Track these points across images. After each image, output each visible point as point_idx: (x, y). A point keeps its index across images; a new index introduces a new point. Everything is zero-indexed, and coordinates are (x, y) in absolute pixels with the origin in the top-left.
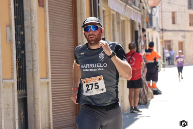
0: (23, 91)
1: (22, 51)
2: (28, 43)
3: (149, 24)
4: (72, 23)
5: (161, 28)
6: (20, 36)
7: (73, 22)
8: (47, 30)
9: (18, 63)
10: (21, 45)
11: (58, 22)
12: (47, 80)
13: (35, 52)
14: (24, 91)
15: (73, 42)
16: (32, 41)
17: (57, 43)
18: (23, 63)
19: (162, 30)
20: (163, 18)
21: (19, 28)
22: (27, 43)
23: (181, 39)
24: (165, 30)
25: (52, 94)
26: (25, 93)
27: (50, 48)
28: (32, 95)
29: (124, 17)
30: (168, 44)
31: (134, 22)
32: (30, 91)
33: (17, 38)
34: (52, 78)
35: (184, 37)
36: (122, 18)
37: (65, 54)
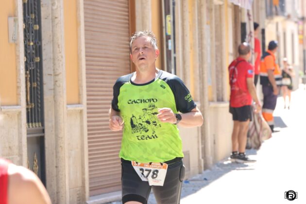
0: (37, 126)
1: (36, 58)
2: (47, 44)
4: (127, 10)
6: (34, 32)
7: (128, 8)
8: (80, 22)
9: (28, 79)
10: (34, 47)
11: (100, 9)
12: (79, 108)
13: (58, 60)
14: (39, 125)
16: (53, 40)
17: (99, 44)
18: (39, 79)
21: (32, 19)
22: (45, 45)
25: (89, 130)
26: (41, 128)
27: (86, 52)
28: (53, 132)
29: (221, 0)
32: (50, 124)
33: (27, 37)
34: (88, 104)
36: (216, 2)
37: (112, 62)
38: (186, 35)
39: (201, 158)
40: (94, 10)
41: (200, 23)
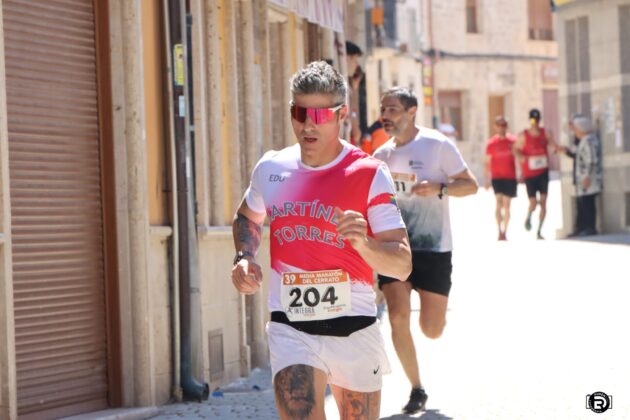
3: (383, 33)
4: (91, 32)
5: (426, 47)
7: (94, 29)
11: (38, 31)
15: (94, 102)
17: (35, 106)
19: (431, 53)
20: (434, 10)
23: (497, 87)
24: (443, 55)
25: (16, 287)
27: (10, 122)
29: (282, 13)
30: (453, 103)
31: (319, 30)
34: (14, 232)
35: (509, 79)
36: (273, 17)
37: (63, 143)
38: (215, 86)
39: (245, 343)
40: (22, 32)
41: (242, 61)
